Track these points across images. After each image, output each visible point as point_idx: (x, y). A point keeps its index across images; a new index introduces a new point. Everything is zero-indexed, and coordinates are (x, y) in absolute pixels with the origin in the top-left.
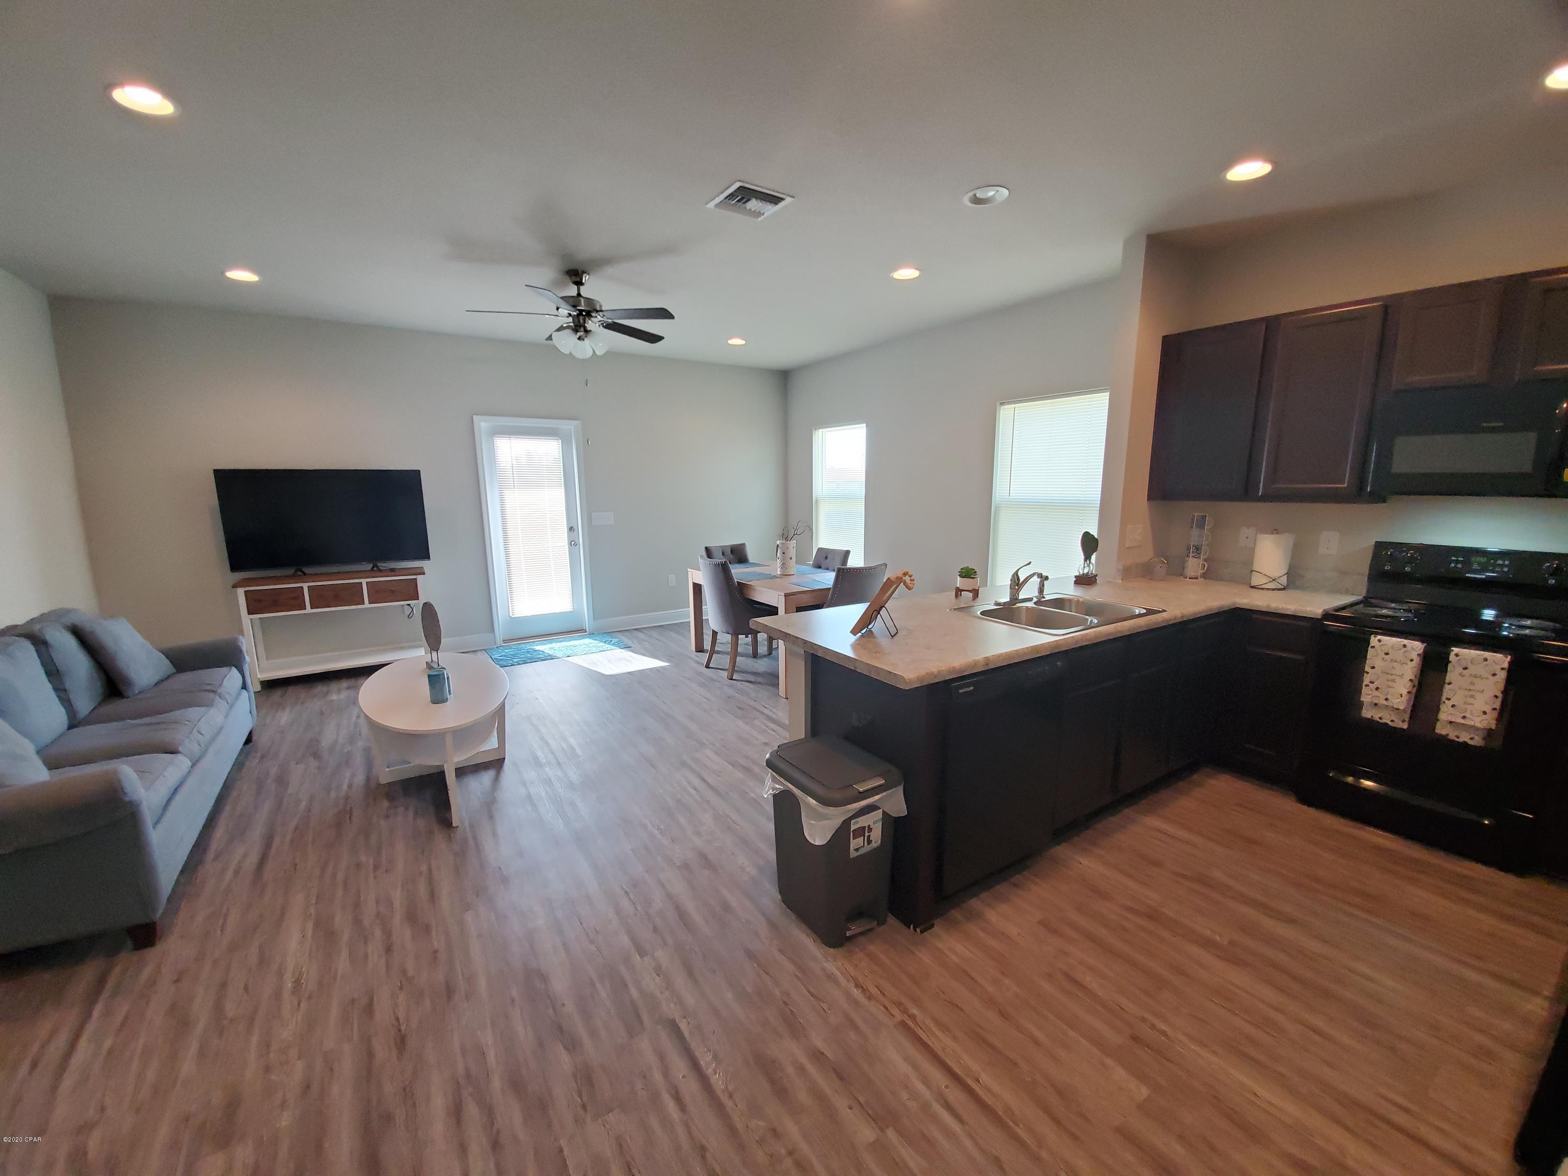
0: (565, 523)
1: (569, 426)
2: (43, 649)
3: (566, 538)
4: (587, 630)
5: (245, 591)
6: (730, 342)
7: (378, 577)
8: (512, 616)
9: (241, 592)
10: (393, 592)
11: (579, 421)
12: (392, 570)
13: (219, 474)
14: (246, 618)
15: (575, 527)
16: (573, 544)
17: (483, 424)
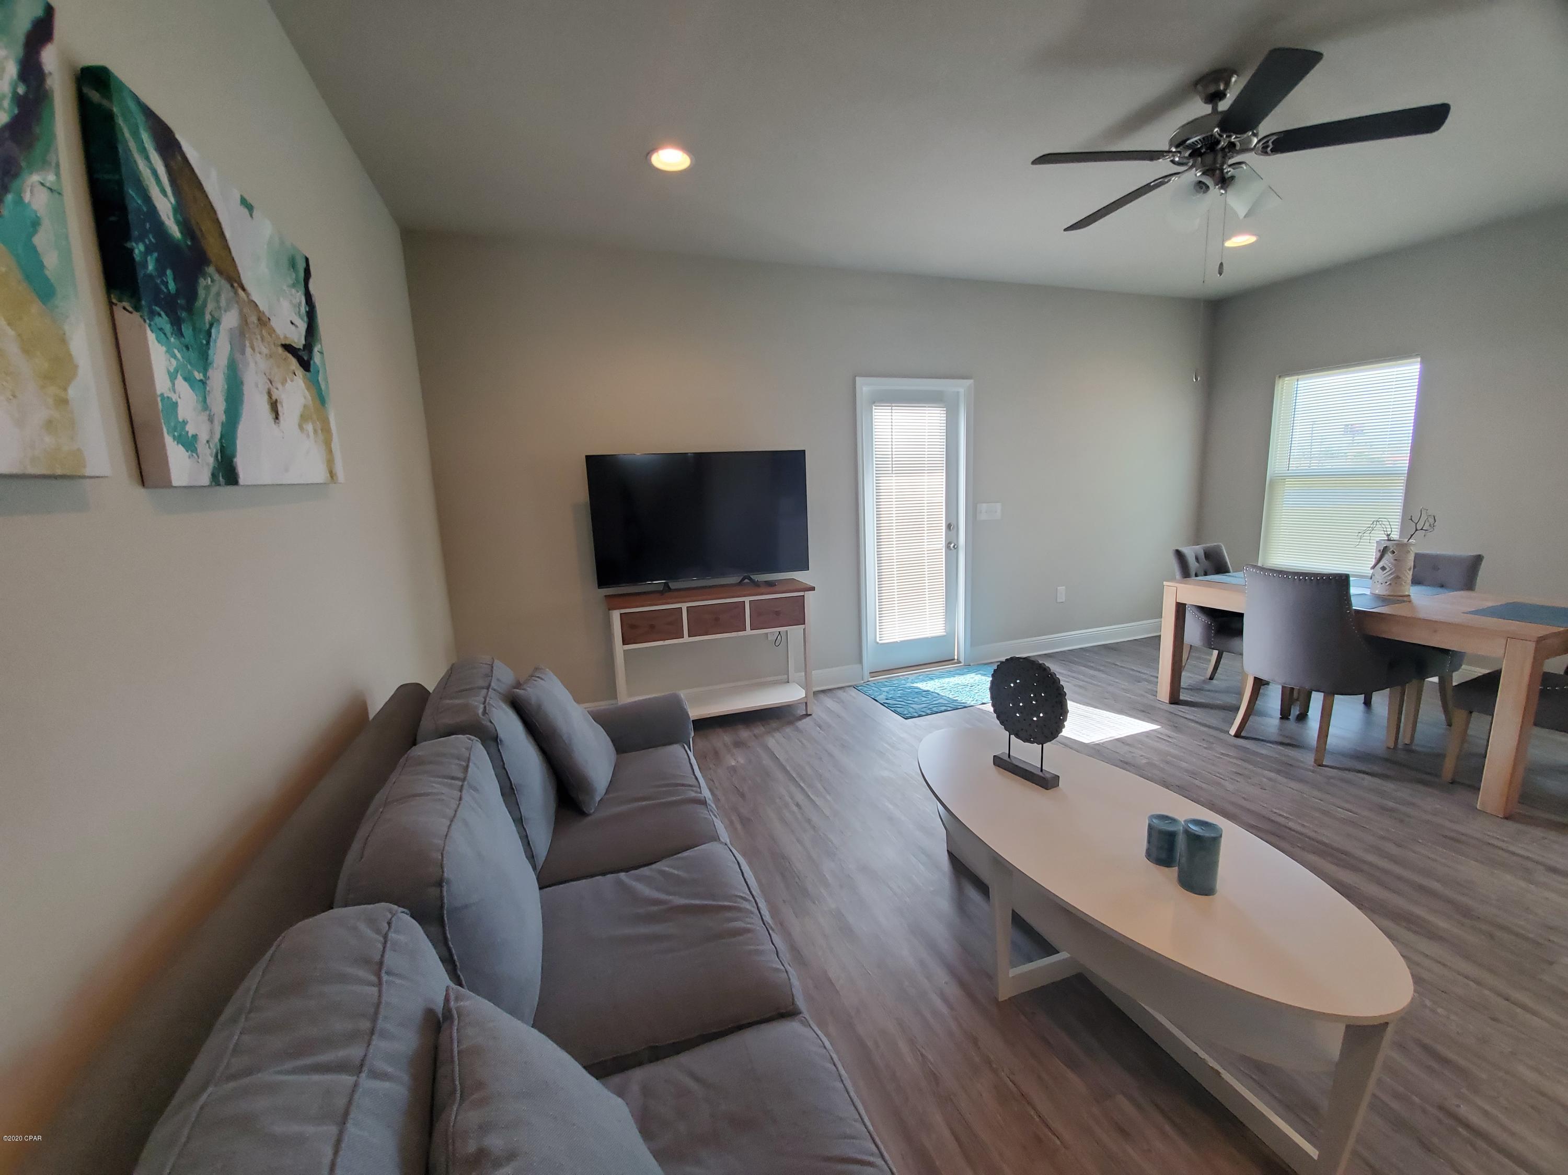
0: (944, 519)
1: (961, 388)
2: (493, 744)
3: (944, 539)
4: (962, 660)
5: (621, 614)
6: (1229, 244)
7: (762, 594)
8: (880, 642)
9: (616, 616)
10: (777, 613)
11: (972, 381)
12: (770, 584)
13: (588, 458)
14: (619, 648)
15: (954, 523)
16: (951, 546)
17: (865, 387)
